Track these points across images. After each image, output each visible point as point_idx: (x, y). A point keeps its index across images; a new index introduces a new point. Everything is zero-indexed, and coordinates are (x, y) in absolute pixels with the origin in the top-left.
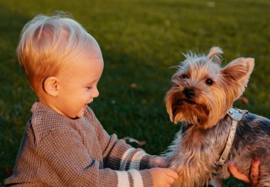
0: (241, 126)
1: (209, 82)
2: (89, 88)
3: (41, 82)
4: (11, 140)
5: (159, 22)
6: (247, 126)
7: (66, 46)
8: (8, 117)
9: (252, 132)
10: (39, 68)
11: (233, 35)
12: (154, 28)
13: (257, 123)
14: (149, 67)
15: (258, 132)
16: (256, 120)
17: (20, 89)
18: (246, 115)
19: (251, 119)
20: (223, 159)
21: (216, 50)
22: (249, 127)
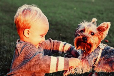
0: (104, 51)
1: (93, 34)
2: (42, 36)
3: (23, 31)
4: (10, 57)
5: (72, 8)
6: (106, 51)
7: (35, 17)
8: (8, 48)
9: (108, 54)
10: (23, 25)
11: (102, 14)
12: (69, 11)
13: (111, 50)
14: (67, 27)
15: (111, 54)
16: (111, 49)
17: (13, 36)
18: (107, 47)
19: (108, 48)
20: (96, 65)
21: (95, 20)
22: (107, 52)
